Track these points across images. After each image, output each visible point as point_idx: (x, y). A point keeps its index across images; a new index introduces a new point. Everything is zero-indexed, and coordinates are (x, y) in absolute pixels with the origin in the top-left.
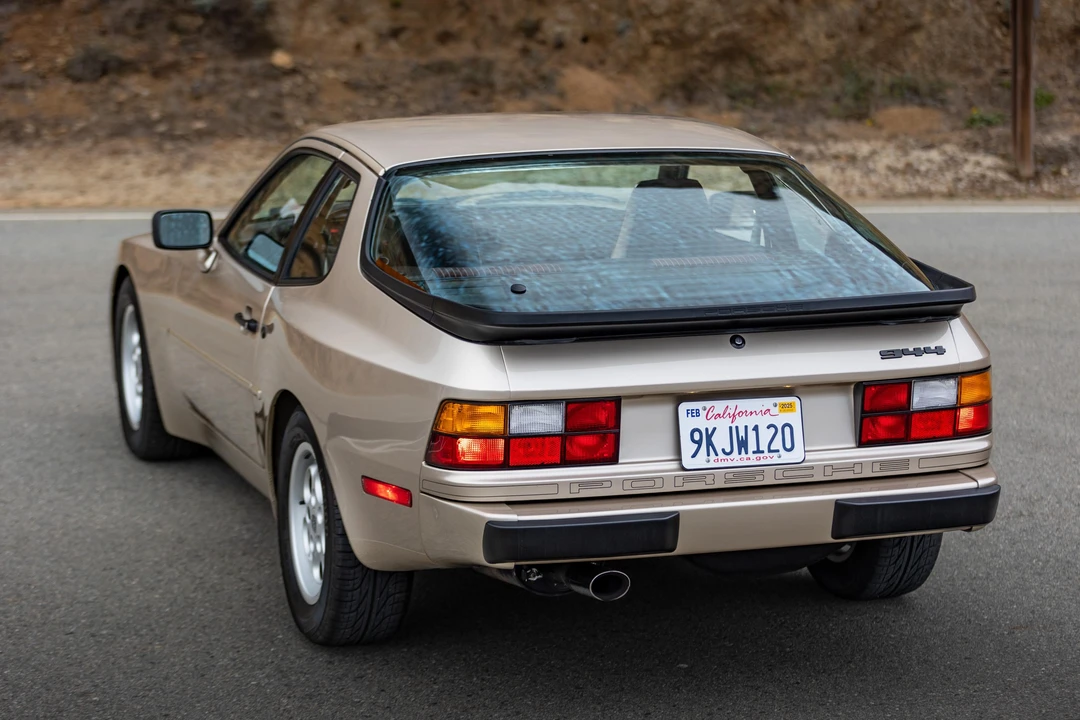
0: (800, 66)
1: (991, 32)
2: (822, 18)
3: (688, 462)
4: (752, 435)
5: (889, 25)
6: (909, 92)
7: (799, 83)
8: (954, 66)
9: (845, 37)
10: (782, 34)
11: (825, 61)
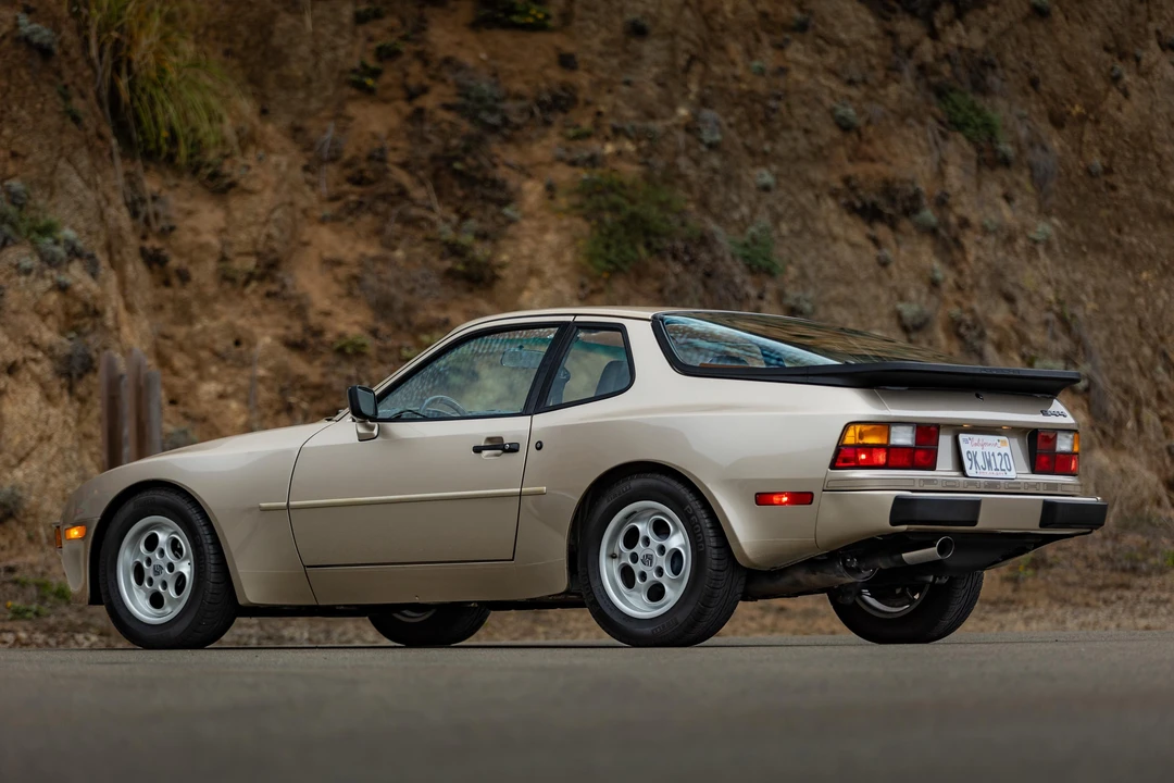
3: (969, 472)
4: (992, 458)
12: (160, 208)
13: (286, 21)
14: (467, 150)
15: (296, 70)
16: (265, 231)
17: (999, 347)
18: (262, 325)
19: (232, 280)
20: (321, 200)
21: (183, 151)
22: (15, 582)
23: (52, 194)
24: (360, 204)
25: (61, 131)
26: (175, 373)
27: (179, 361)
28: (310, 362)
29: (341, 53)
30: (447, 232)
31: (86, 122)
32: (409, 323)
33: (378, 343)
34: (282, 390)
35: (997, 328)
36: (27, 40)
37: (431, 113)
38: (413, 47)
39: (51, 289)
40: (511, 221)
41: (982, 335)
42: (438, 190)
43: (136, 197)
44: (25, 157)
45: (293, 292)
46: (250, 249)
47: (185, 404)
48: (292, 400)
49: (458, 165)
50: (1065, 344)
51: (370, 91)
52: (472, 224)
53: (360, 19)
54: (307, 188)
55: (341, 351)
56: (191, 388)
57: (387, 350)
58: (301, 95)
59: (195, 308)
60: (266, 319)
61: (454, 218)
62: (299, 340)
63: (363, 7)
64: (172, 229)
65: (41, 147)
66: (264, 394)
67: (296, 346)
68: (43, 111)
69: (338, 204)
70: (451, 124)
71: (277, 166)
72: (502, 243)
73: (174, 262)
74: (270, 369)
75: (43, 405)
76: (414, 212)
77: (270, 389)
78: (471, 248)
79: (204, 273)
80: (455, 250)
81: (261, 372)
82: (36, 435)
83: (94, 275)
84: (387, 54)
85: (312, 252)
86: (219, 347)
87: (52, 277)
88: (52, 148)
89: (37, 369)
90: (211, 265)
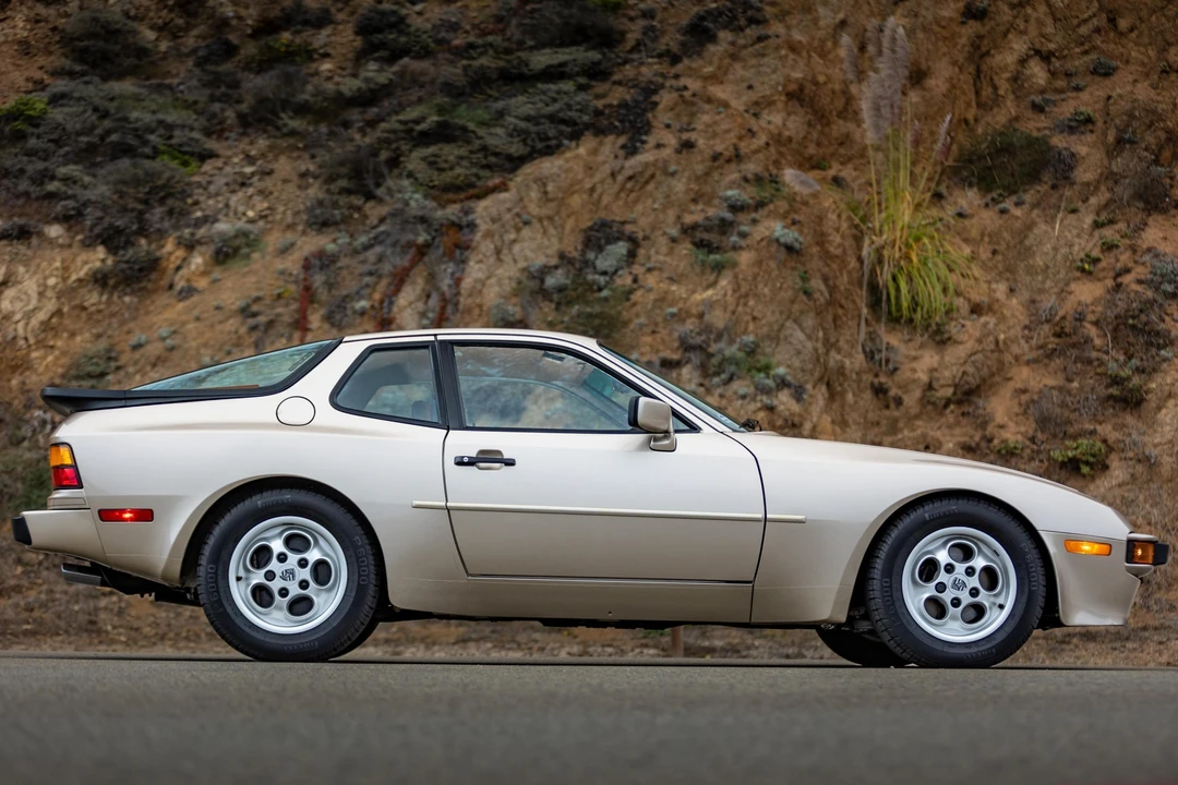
12: (892, 356)
13: (1042, 227)
14: (1141, 311)
15: (1039, 261)
16: (962, 369)
18: (953, 435)
19: (934, 404)
20: (1031, 349)
21: (918, 316)
23: (777, 344)
24: (1055, 350)
25: (793, 302)
29: (1076, 248)
30: (1112, 367)
31: (817, 295)
32: (1063, 432)
33: (1034, 447)
36: (777, 240)
37: (1127, 286)
38: (1127, 241)
39: (760, 409)
40: (1165, 360)
42: (1114, 339)
43: (874, 348)
44: (760, 320)
45: (981, 411)
46: (950, 382)
49: (1131, 321)
51: (1090, 273)
52: (1135, 362)
53: (1097, 225)
54: (1022, 342)
55: (999, 452)
57: (1039, 452)
58: (1040, 278)
59: (901, 425)
60: (956, 431)
61: (1122, 358)
63: (1103, 217)
64: (896, 369)
65: (773, 312)
68: (781, 288)
69: (1041, 351)
70: (1137, 292)
71: (985, 325)
72: (1155, 375)
73: (893, 392)
76: (1094, 354)
78: (1128, 379)
79: (911, 400)
80: (1116, 381)
83: (799, 399)
84: (1109, 247)
85: (1011, 385)
87: (761, 401)
88: (781, 313)
90: (918, 393)
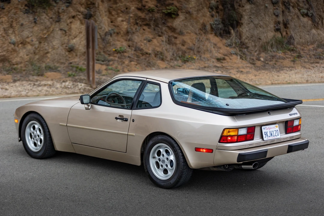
0: (21, 63)
1: (65, 53)
2: (24, 50)
5: (41, 52)
6: (50, 68)
7: (21, 67)
8: (58, 62)
9: (31, 55)
10: (15, 55)
11: (27, 61)
17: (293, 7)
18: (133, 5)
22: (71, 66)
26: (113, 15)
27: (114, 13)
28: (142, 13)
32: (164, 4)
33: (157, 9)
34: (136, 19)
35: (292, 3)
41: (289, 5)
47: (114, 23)
48: (138, 22)
50: (307, 6)
55: (149, 11)
56: (116, 19)
59: (118, 1)
60: (134, 3)
62: (140, 8)
66: (132, 20)
67: (139, 9)
74: (133, 15)
75: (80, 25)
77: (133, 19)
81: (131, 15)
82: (78, 32)
86: (122, 10)
89: (79, 17)
